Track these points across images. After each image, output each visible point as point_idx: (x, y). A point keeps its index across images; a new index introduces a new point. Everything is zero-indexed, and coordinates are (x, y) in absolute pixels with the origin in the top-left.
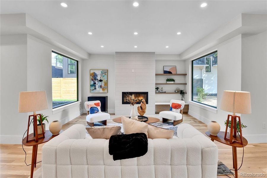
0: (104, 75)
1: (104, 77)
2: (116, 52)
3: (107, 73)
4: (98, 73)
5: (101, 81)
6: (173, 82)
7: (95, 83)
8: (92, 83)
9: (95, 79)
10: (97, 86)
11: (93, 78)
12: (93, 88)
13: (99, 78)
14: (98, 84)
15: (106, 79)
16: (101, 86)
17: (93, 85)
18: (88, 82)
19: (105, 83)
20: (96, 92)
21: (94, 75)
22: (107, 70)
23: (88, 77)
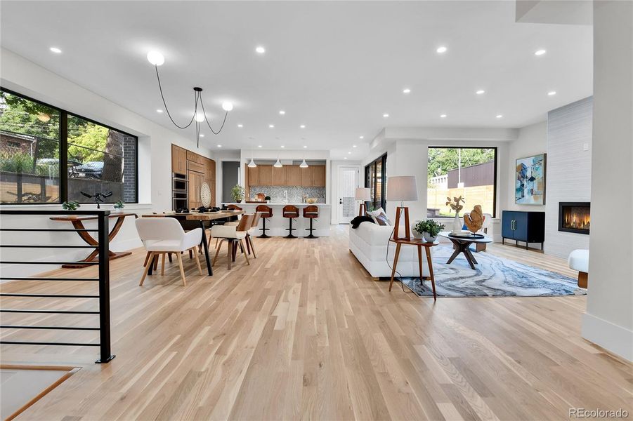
0: (537, 166)
1: (537, 170)
2: (550, 113)
3: (542, 162)
4: (528, 163)
5: (532, 179)
7: (523, 185)
8: (519, 185)
9: (524, 176)
10: (526, 191)
11: (520, 176)
12: (520, 195)
13: (529, 174)
14: (528, 186)
15: (542, 175)
16: (532, 190)
17: (520, 189)
18: (513, 184)
19: (539, 183)
20: (524, 203)
21: (522, 170)
22: (545, 155)
23: (513, 175)
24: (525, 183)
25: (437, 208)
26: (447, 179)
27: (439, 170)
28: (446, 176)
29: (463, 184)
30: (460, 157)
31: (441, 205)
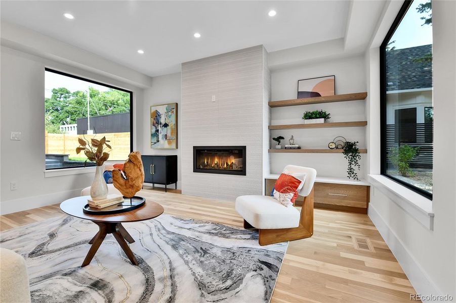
0: (170, 114)
1: (170, 117)
2: (184, 64)
3: (174, 110)
4: (162, 110)
5: (166, 125)
6: (322, 120)
7: (157, 131)
8: (154, 130)
9: (158, 123)
10: (160, 136)
11: (155, 122)
12: (155, 140)
13: (163, 121)
14: (162, 131)
15: (174, 122)
16: (166, 135)
17: (155, 134)
18: (148, 129)
19: (172, 129)
20: (159, 147)
21: (156, 116)
22: (177, 104)
23: (148, 121)
24: (160, 129)
25: (66, 154)
26: (76, 128)
27: (68, 120)
28: (76, 125)
29: (92, 131)
30: (89, 110)
31: (70, 151)
